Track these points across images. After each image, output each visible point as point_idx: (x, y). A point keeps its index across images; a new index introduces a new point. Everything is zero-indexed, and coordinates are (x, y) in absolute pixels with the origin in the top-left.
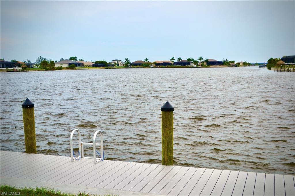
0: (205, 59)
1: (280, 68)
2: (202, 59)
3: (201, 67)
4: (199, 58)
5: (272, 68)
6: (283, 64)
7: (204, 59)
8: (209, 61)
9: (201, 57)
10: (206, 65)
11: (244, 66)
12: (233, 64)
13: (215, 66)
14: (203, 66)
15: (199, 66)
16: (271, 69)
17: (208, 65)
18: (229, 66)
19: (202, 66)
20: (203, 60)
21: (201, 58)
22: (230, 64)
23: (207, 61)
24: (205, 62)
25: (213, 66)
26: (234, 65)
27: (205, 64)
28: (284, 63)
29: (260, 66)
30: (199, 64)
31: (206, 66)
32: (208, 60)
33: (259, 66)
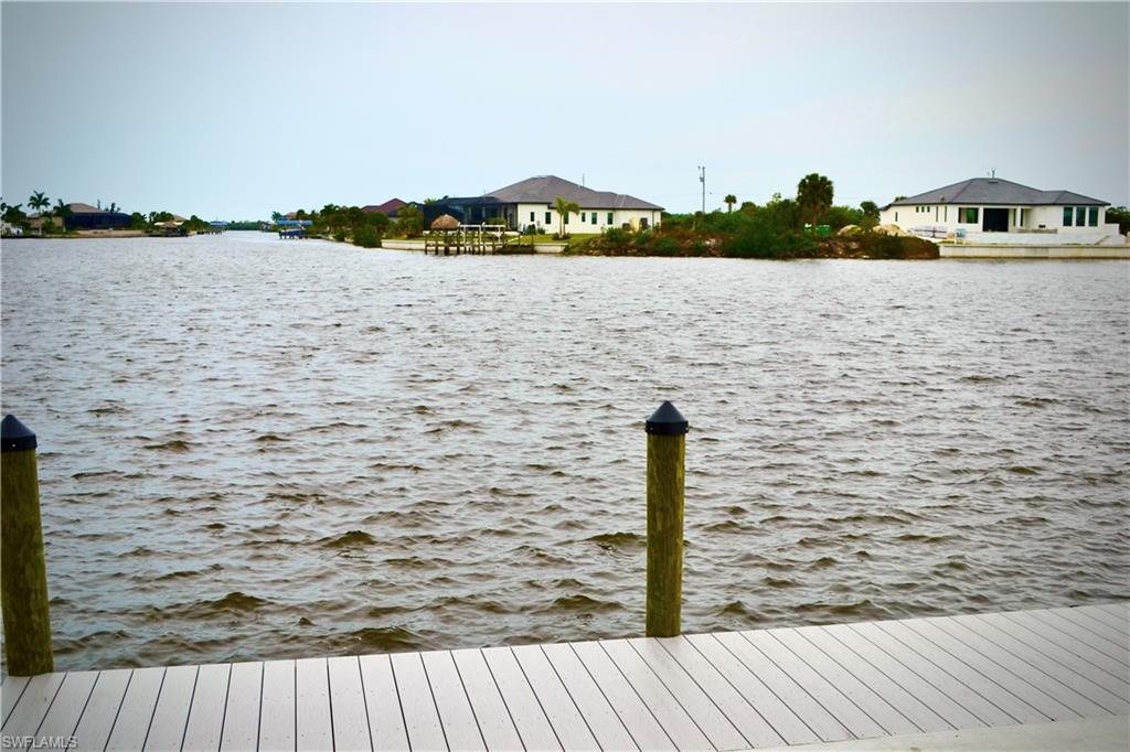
0: (57, 204)
1: (442, 243)
2: (45, 203)
3: (43, 237)
4: (33, 198)
5: (385, 243)
6: (453, 227)
7: (54, 203)
8: (74, 210)
9: (39, 193)
10: (59, 228)
11: (199, 233)
12: (169, 224)
13: (99, 231)
14: (51, 233)
15: (34, 233)
16: (383, 245)
17: (72, 229)
18: (155, 232)
19: (48, 231)
20: (50, 209)
21: (38, 201)
22: (156, 224)
23: (63, 210)
24: (57, 215)
25: (90, 232)
26: (175, 229)
27: (58, 222)
28: (459, 224)
29: (285, 234)
30: (35, 224)
31: (64, 230)
32: (69, 205)
33: (281, 234)
